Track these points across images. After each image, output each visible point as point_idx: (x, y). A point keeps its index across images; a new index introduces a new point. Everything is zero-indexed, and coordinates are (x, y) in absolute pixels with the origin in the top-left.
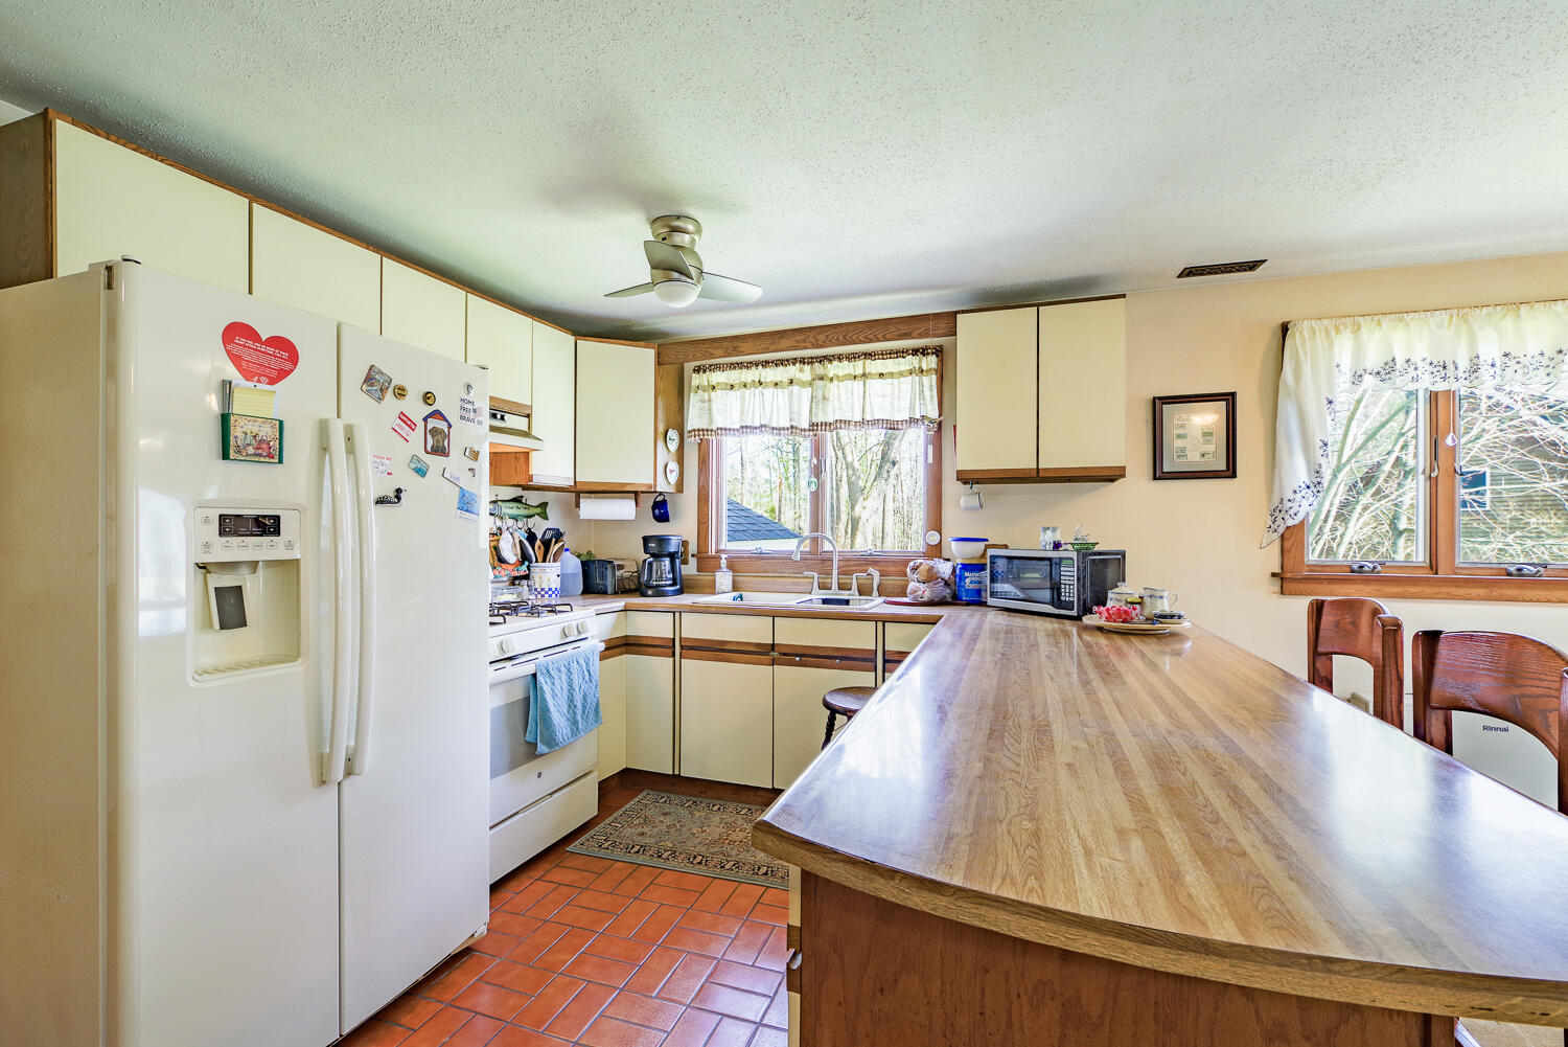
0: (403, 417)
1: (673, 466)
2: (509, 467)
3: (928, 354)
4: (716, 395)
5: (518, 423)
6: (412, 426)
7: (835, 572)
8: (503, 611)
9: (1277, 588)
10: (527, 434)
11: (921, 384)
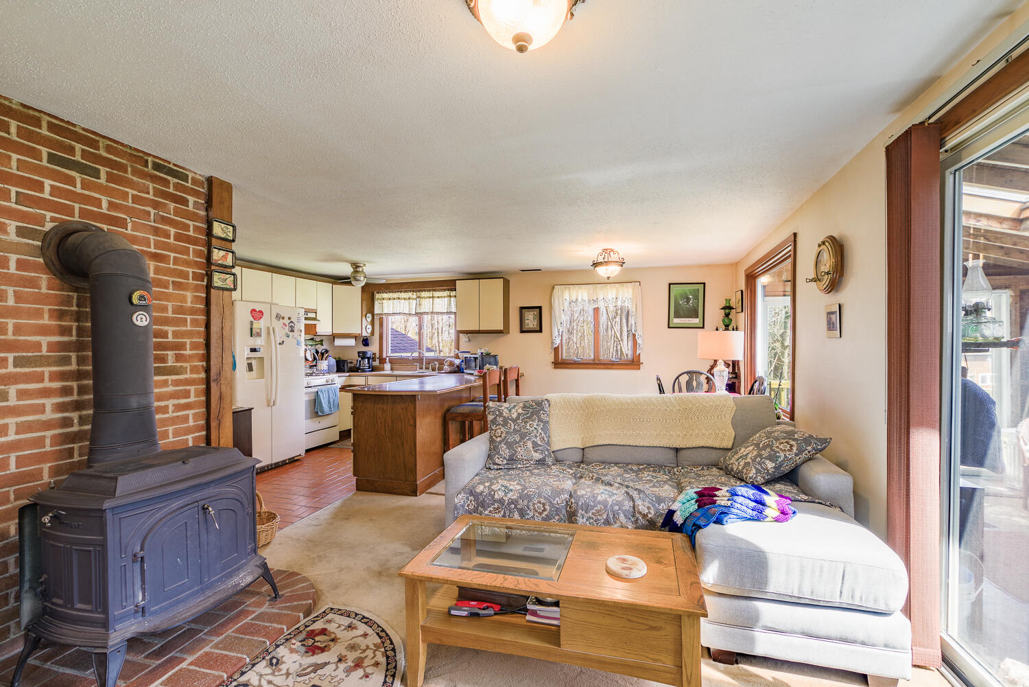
0: (284, 324)
1: (369, 326)
2: (310, 329)
4: (385, 301)
5: (313, 315)
6: (286, 326)
7: (424, 363)
8: (307, 375)
9: (553, 366)
10: (315, 319)
11: (450, 301)
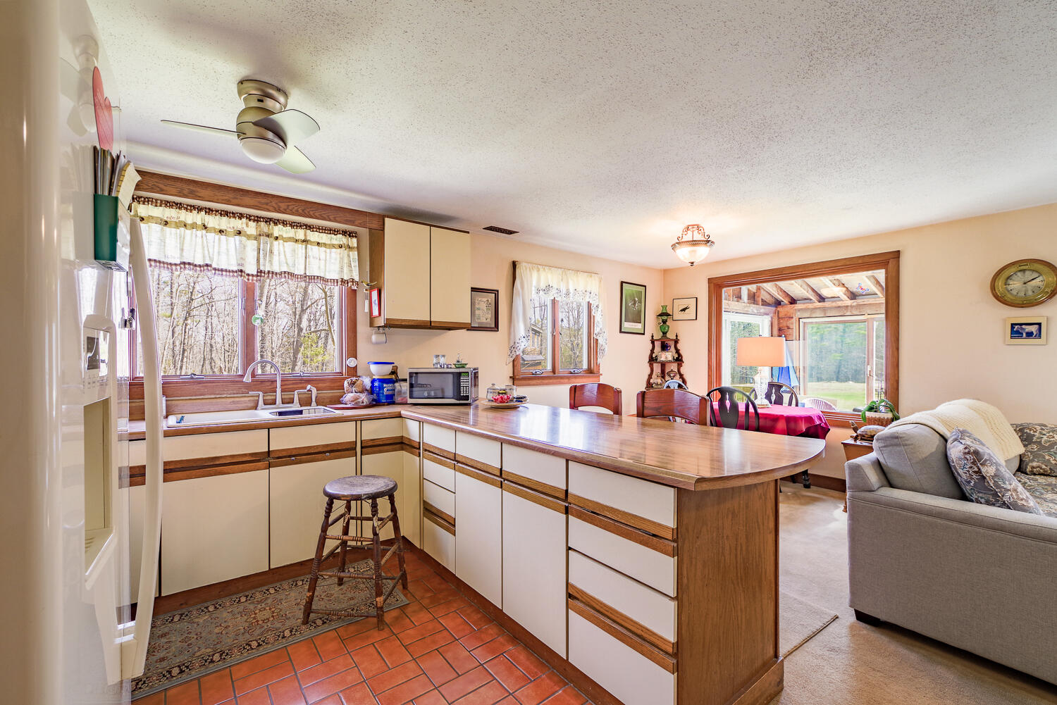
3: (353, 236)
7: (279, 390)
11: (349, 256)
